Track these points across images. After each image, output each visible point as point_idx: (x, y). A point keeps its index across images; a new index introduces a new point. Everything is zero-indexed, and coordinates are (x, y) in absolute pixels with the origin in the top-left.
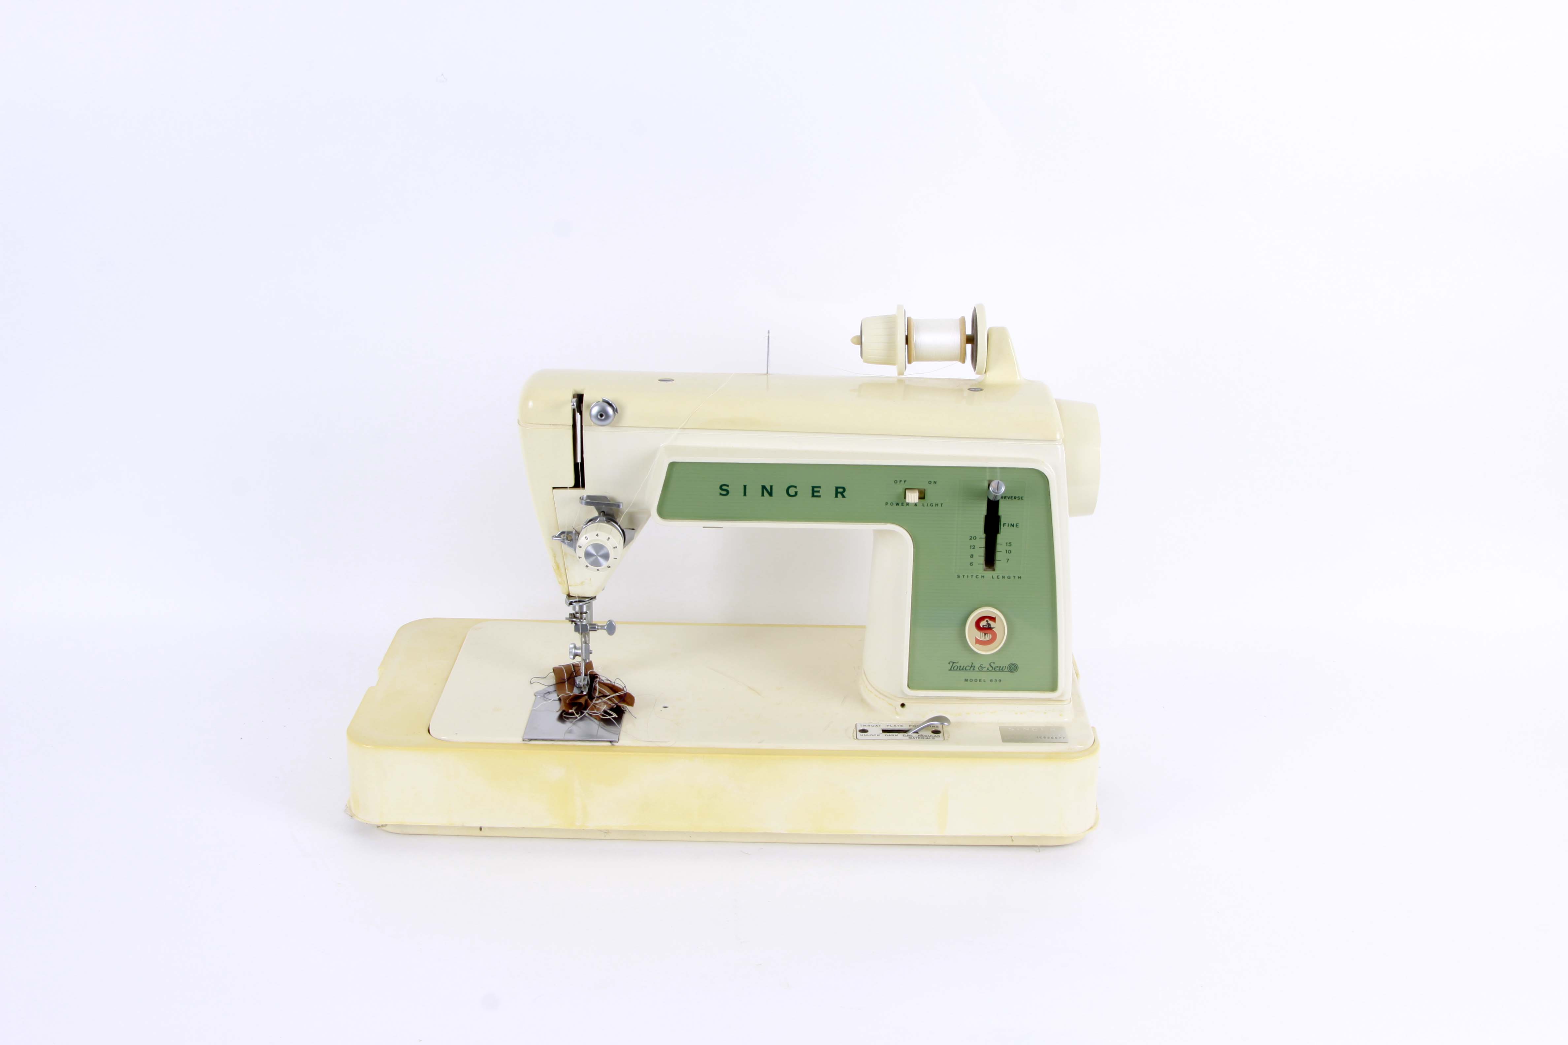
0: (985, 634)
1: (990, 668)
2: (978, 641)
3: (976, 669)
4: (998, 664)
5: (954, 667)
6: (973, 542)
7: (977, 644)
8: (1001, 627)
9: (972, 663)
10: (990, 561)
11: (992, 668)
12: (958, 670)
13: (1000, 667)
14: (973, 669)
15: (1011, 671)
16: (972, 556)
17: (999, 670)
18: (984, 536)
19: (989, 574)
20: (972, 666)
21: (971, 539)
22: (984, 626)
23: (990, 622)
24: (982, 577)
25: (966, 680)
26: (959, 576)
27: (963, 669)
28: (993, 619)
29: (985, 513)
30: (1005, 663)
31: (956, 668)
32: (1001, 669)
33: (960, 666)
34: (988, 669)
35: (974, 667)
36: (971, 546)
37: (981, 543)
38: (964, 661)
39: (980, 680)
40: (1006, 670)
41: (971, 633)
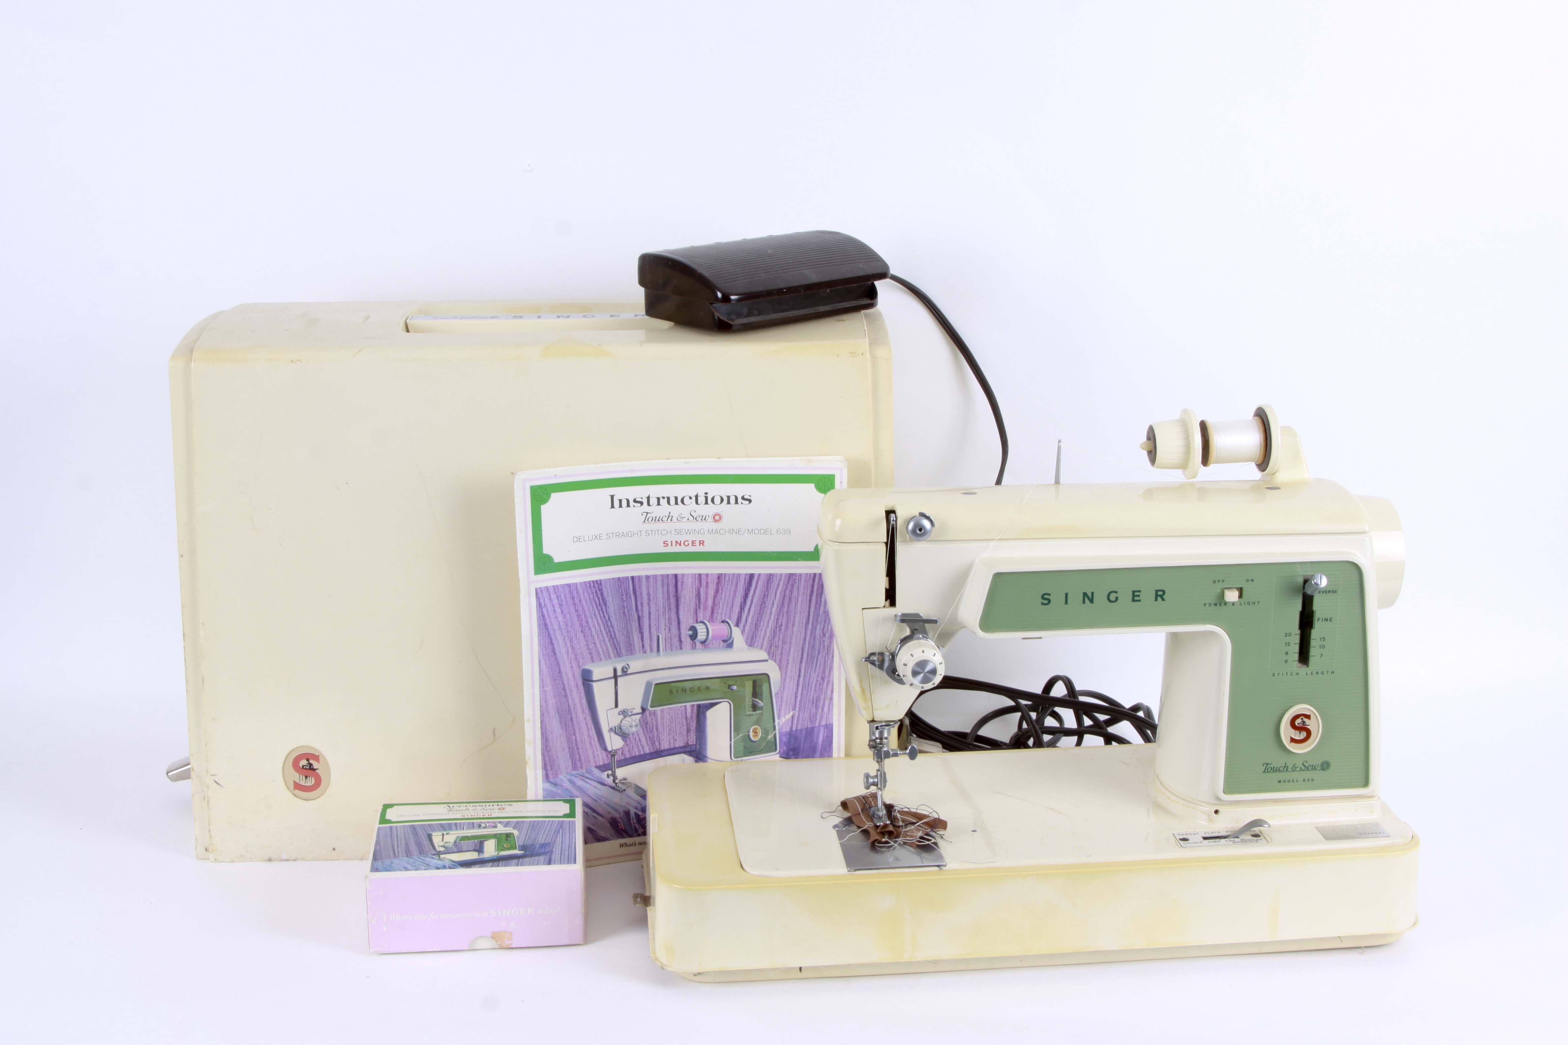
0: (1300, 733)
1: (1303, 768)
2: (1293, 740)
3: (1290, 769)
4: (1310, 763)
5: (1269, 769)
6: (1288, 639)
7: (1292, 743)
8: (1315, 725)
9: (1286, 764)
10: (1304, 656)
11: (1305, 766)
12: (1272, 771)
13: (1313, 766)
14: (1287, 770)
15: (1323, 769)
16: (1287, 653)
17: (1312, 769)
18: (1299, 632)
19: (1303, 670)
20: (1286, 767)
21: (1286, 636)
22: (1300, 725)
23: (1305, 720)
24: (1296, 674)
25: (1279, 782)
26: (1274, 675)
27: (1276, 770)
28: (1308, 717)
29: (1300, 608)
30: (1317, 761)
31: (1269, 770)
32: (1314, 768)
33: (1274, 768)
34: (1301, 769)
35: (1288, 767)
36: (1286, 643)
37: (1297, 639)
38: (1278, 760)
39: (1293, 780)
40: (1319, 768)
41: (1286, 732)
